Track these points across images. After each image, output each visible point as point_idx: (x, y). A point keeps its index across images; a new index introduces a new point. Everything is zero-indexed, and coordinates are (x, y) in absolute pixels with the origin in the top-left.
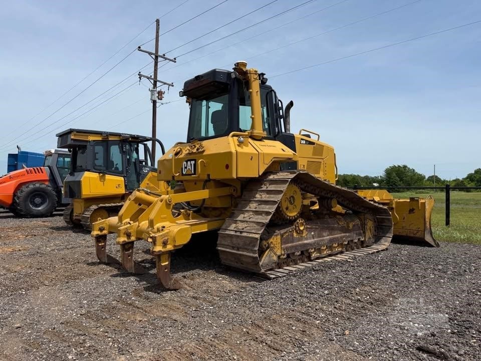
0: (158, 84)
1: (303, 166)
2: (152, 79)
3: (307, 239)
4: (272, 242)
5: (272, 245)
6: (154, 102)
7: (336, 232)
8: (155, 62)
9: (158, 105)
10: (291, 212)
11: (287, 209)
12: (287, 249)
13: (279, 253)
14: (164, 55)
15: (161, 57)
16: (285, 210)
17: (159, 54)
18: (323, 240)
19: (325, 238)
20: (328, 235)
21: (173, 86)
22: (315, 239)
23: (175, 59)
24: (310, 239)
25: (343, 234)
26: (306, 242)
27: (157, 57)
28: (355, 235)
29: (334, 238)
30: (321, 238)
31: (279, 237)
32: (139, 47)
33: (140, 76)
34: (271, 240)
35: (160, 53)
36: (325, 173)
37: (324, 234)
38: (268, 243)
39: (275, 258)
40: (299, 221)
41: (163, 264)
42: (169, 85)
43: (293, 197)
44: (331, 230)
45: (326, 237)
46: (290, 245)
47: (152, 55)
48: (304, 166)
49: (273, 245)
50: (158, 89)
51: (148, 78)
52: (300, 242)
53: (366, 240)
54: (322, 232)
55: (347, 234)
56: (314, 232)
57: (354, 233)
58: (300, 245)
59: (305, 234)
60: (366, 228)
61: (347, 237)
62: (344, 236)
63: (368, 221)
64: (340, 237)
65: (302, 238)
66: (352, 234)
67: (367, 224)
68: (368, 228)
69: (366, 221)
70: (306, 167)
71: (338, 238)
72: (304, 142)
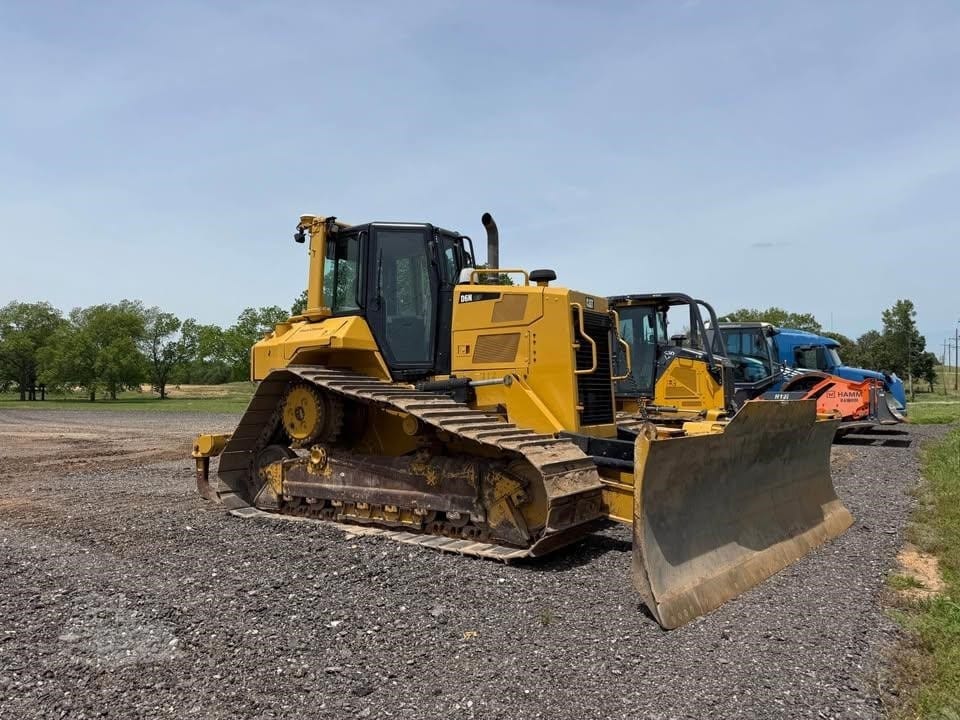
1: (464, 349)
3: (330, 481)
4: (269, 472)
5: (269, 477)
7: (398, 484)
10: (297, 431)
11: (292, 426)
12: (291, 488)
13: (279, 491)
16: (288, 428)
18: (361, 492)
19: (366, 489)
20: (377, 486)
22: (347, 487)
24: (338, 483)
25: (413, 492)
26: (327, 486)
28: (449, 502)
29: (385, 495)
30: (356, 488)
31: (280, 467)
34: (268, 469)
36: (533, 357)
37: (369, 482)
38: (265, 472)
39: (274, 496)
40: (315, 448)
43: (300, 408)
44: (386, 477)
45: (371, 489)
46: (298, 483)
48: (468, 347)
49: (271, 478)
52: (317, 484)
53: (493, 524)
54: (362, 477)
55: (425, 495)
56: (346, 472)
57: (444, 496)
58: (315, 489)
59: (327, 473)
60: (491, 495)
61: (422, 500)
62: (414, 497)
63: (497, 478)
64: (405, 497)
65: (321, 479)
66: (440, 498)
67: (494, 486)
68: (497, 495)
69: (491, 478)
70: (472, 350)
71: (396, 496)
72: (470, 297)
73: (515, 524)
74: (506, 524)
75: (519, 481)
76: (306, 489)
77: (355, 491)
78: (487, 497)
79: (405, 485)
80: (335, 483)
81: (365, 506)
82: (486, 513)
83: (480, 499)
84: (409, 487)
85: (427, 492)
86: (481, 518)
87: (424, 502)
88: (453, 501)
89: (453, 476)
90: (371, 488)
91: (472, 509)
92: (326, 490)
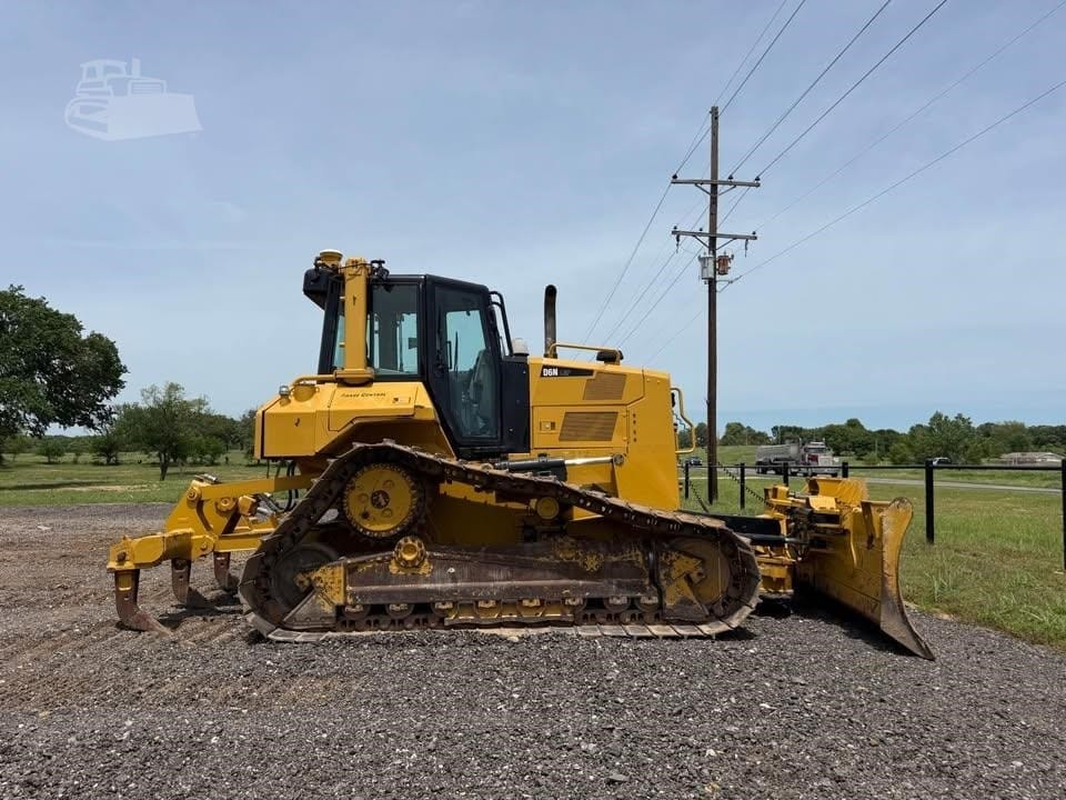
0: (719, 242)
1: (548, 426)
2: (705, 235)
3: (431, 581)
4: (319, 578)
5: (320, 585)
6: (712, 283)
7: (539, 574)
8: (712, 198)
9: (719, 287)
10: (375, 521)
11: (365, 516)
12: (362, 595)
13: (339, 600)
14: (731, 178)
15: (724, 183)
16: (359, 519)
17: (719, 178)
18: (485, 588)
19: (492, 584)
20: (508, 579)
21: (756, 238)
22: (459, 584)
23: (758, 179)
24: (443, 581)
25: (564, 582)
26: (427, 586)
27: (714, 187)
28: (613, 587)
29: (521, 589)
30: (473, 584)
31: (339, 569)
32: (675, 177)
33: (677, 233)
34: (318, 574)
35: (722, 176)
36: (632, 436)
37: (494, 575)
38: (309, 579)
39: (329, 609)
40: (406, 541)
41: (121, 589)
42: (747, 238)
43: (379, 492)
45: (499, 583)
46: (374, 588)
47: (703, 186)
48: (553, 425)
49: (322, 585)
50: (719, 253)
51: (694, 235)
52: (408, 586)
53: (669, 604)
54: (483, 571)
55: (581, 582)
56: (456, 566)
57: (606, 581)
58: (406, 592)
59: (425, 569)
60: (668, 575)
61: (576, 589)
62: (566, 587)
63: (674, 557)
64: (552, 587)
65: (416, 578)
66: (602, 583)
67: (671, 565)
68: (674, 574)
69: (666, 557)
70: (559, 427)
71: (541, 587)
72: (556, 372)
73: (695, 601)
74: (685, 602)
75: (698, 558)
76: (390, 594)
77: (475, 588)
78: (662, 577)
79: (549, 574)
80: (438, 580)
81: (492, 604)
82: (661, 594)
83: (654, 581)
84: (556, 575)
85: (582, 579)
86: (655, 600)
87: (577, 590)
88: (619, 585)
89: (614, 559)
90: (499, 581)
91: (643, 590)
92: (425, 591)
